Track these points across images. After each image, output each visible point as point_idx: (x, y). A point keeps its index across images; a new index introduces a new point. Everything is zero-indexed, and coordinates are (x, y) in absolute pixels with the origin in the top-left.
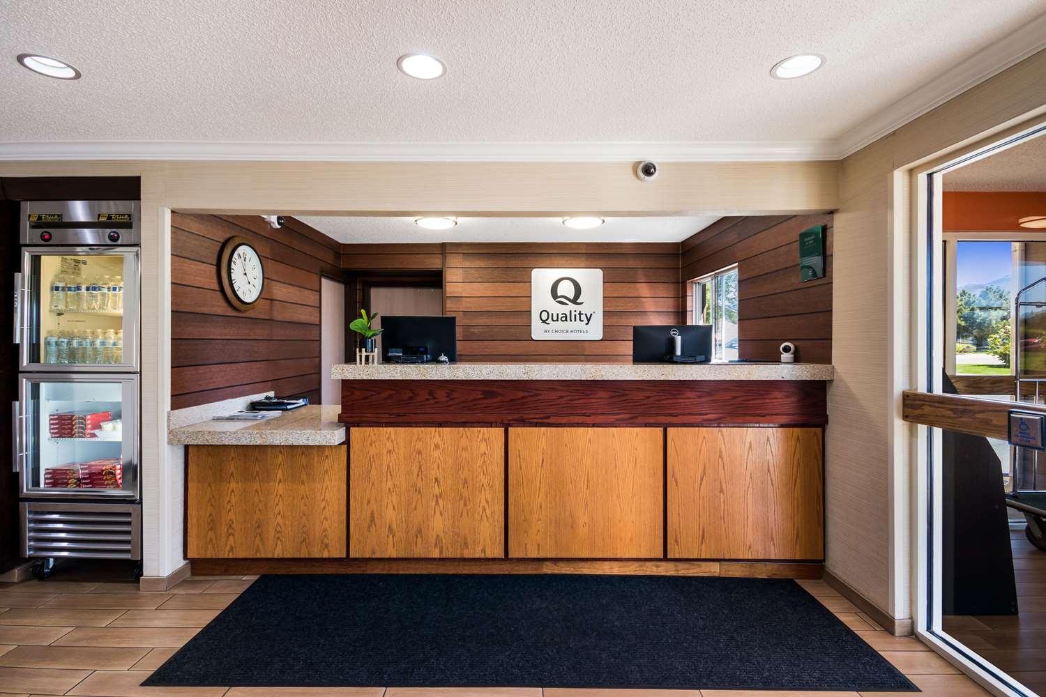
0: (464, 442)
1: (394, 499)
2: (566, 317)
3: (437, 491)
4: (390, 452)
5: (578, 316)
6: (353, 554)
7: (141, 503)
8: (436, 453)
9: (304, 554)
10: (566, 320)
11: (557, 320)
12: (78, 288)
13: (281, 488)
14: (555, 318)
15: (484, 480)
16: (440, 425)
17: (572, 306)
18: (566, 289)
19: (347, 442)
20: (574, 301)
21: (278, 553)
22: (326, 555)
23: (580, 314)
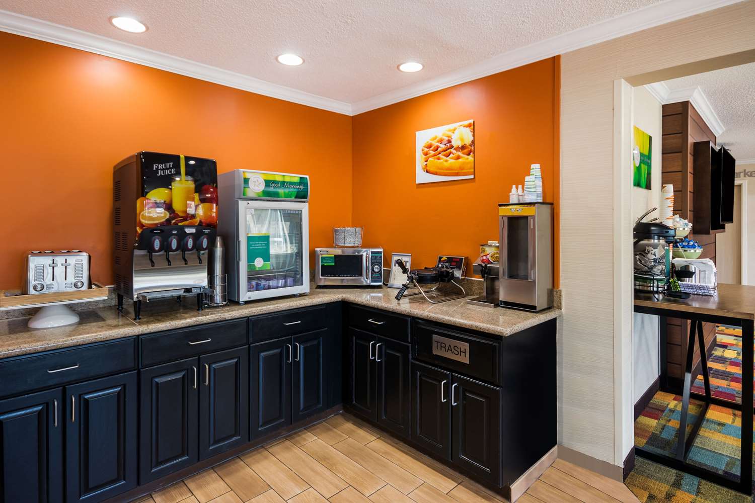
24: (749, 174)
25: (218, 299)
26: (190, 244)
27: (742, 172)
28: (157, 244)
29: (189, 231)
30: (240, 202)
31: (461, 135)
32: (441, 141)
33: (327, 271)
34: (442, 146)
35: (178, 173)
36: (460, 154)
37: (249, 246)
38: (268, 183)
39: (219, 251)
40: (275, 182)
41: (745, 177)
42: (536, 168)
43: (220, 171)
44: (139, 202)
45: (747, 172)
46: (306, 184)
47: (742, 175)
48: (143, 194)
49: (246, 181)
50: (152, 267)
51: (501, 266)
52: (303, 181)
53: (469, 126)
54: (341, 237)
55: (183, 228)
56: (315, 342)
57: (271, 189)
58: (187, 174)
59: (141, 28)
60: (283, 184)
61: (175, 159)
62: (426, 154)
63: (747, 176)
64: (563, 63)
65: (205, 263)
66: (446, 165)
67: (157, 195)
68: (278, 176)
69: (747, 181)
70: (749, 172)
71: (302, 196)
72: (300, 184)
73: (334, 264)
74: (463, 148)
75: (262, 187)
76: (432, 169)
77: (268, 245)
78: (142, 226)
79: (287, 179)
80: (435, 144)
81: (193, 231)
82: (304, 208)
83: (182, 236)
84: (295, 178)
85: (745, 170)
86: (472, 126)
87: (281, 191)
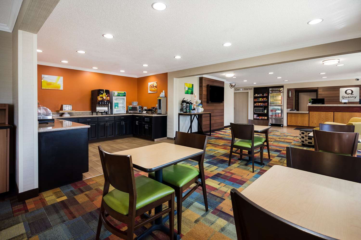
0: (327, 114)
1: (316, 120)
2: (349, 97)
3: (322, 119)
4: (315, 115)
5: (352, 97)
6: (310, 126)
7: (283, 118)
8: (322, 115)
9: (303, 125)
10: (349, 98)
11: (347, 98)
12: (274, 97)
13: (300, 118)
14: (346, 97)
15: (330, 118)
16: (323, 111)
17: (351, 95)
18: (349, 92)
19: (309, 113)
20: (351, 94)
21: (299, 125)
22: (306, 126)
23: (353, 96)
25: (109, 113)
26: (105, 103)
28: (101, 103)
29: (105, 101)
30: (113, 97)
31: (155, 84)
32: (152, 85)
33: (130, 110)
34: (152, 86)
35: (104, 92)
36: (155, 88)
37: (115, 104)
38: (118, 93)
39: (109, 105)
40: (119, 93)
42: (164, 91)
43: (110, 91)
44: (98, 97)
46: (125, 94)
48: (99, 95)
49: (114, 93)
50: (99, 106)
51: (158, 108)
52: (125, 93)
53: (156, 83)
54: (133, 103)
55: (104, 101)
56: (127, 122)
57: (119, 94)
58: (105, 92)
59: (97, 68)
60: (121, 93)
61: (103, 90)
62: (150, 87)
64: (168, 74)
65: (107, 106)
66: (153, 90)
67: (101, 96)
68: (120, 92)
69: (249, 91)
71: (125, 96)
72: (124, 93)
73: (132, 109)
74: (155, 87)
75: (117, 94)
76: (151, 90)
77: (118, 104)
78: (98, 100)
79: (122, 93)
80: (151, 85)
81: (106, 101)
82: (125, 98)
83: (104, 102)
84: (123, 92)
86: (157, 83)
87: (121, 95)
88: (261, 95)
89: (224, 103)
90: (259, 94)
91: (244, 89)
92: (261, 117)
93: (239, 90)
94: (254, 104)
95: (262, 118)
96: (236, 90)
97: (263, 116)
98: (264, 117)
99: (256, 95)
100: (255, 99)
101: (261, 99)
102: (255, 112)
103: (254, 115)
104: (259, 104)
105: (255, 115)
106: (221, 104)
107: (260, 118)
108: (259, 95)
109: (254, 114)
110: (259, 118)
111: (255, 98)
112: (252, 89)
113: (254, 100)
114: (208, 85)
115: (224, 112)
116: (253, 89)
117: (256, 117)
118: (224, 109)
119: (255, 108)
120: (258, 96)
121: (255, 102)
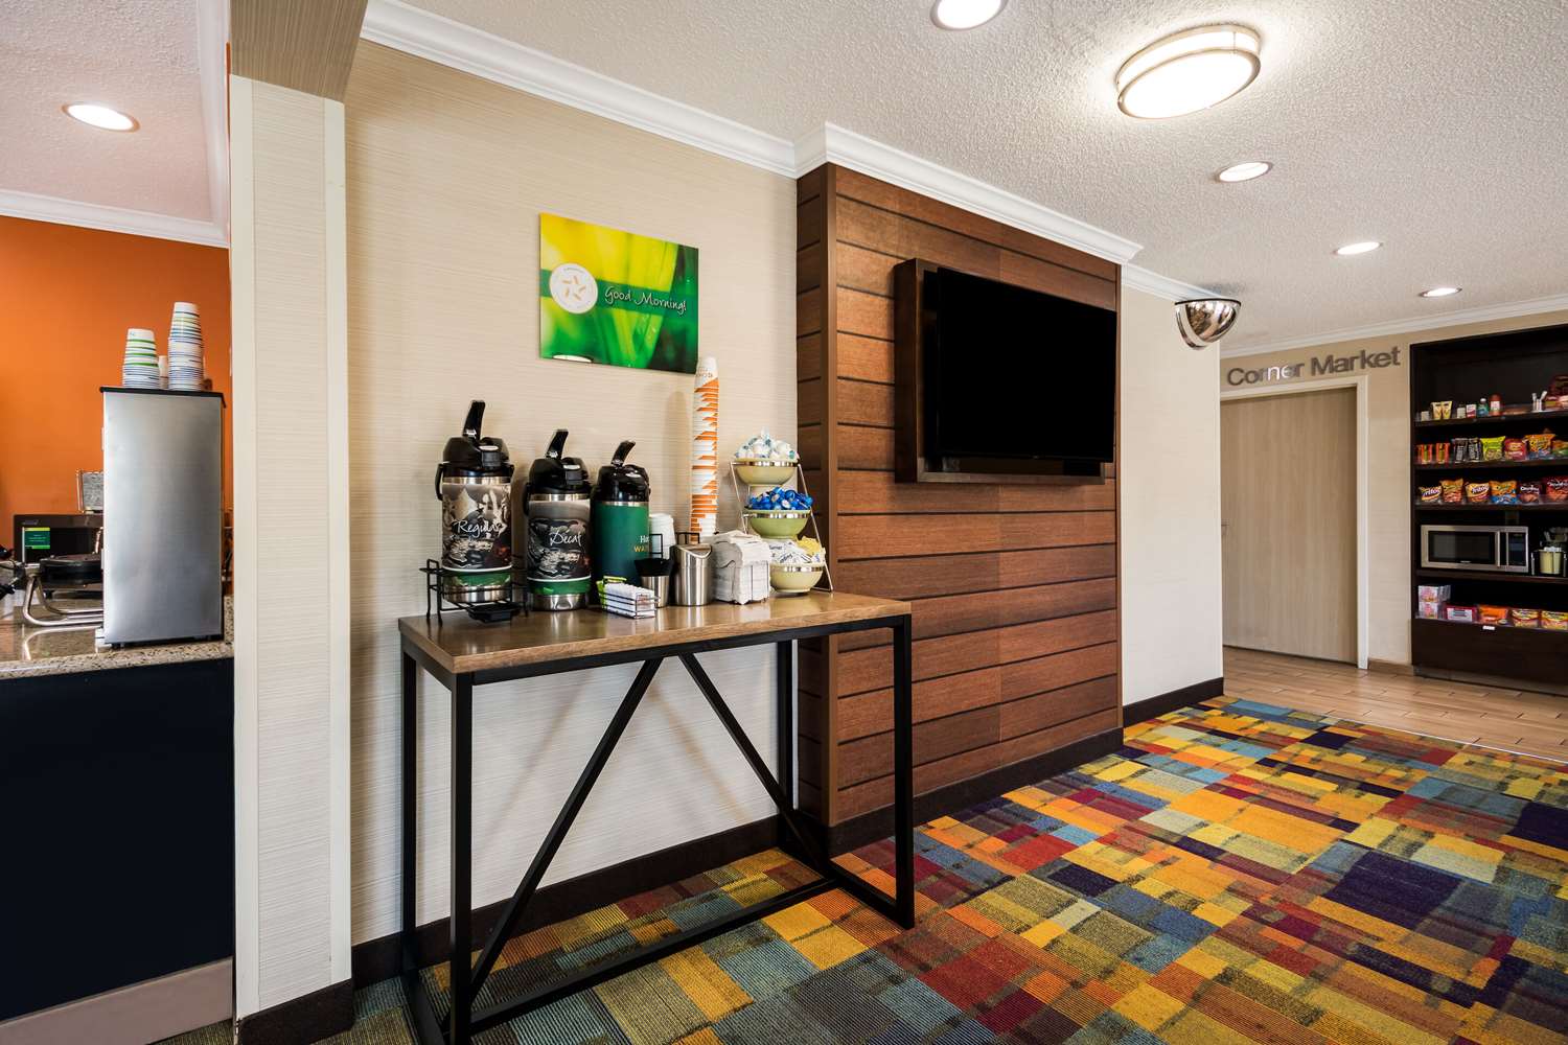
24: (1372, 360)
27: (1357, 358)
41: (1363, 367)
45: (1367, 355)
47: (1357, 363)
63: (1366, 365)
69: (1367, 377)
70: (1371, 356)
73: (48, 547)
85: (1363, 352)
88: (1496, 405)
89: (1116, 477)
90: (1478, 403)
91: (1315, 362)
92: (1502, 612)
93: (1258, 376)
94: (1416, 494)
95: (1510, 616)
96: (1236, 377)
97: (1518, 606)
98: (1535, 615)
99: (1442, 410)
100: (1423, 447)
101: (1491, 447)
102: (1426, 563)
103: (1421, 589)
104: (1472, 487)
105: (1434, 590)
106: (1088, 492)
107: (1493, 617)
108: (1472, 407)
109: (1420, 577)
110: (1477, 616)
111: (1423, 435)
112: (1391, 357)
113: (1415, 453)
114: (902, 274)
115: (1115, 574)
116: (1405, 358)
117: (1442, 609)
118: (1116, 544)
119: (1426, 529)
120: (1461, 413)
121: (1422, 477)
